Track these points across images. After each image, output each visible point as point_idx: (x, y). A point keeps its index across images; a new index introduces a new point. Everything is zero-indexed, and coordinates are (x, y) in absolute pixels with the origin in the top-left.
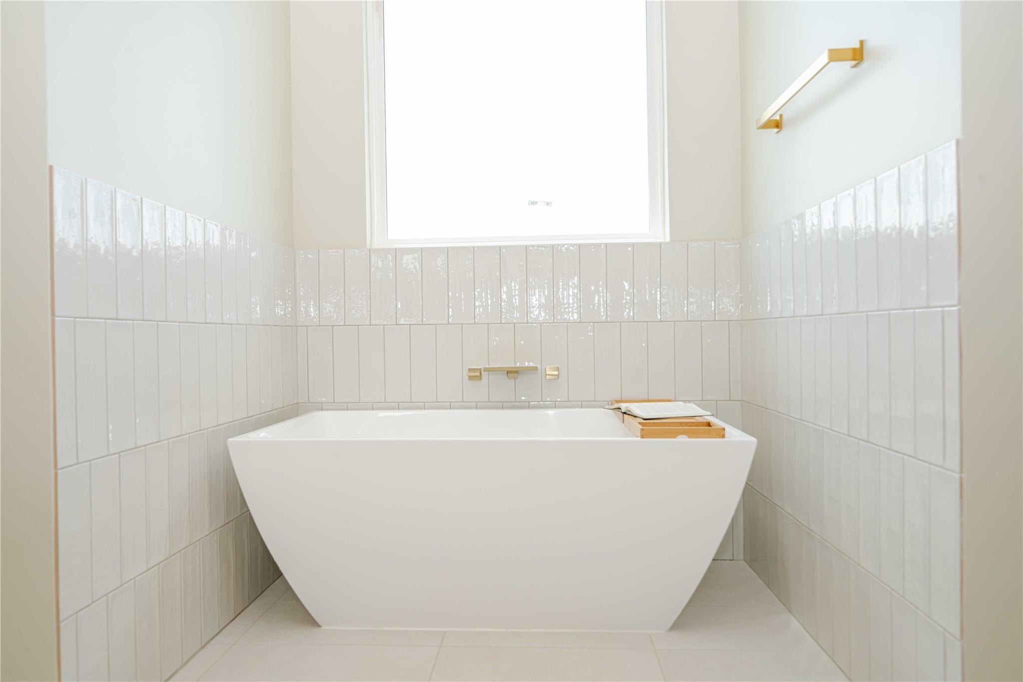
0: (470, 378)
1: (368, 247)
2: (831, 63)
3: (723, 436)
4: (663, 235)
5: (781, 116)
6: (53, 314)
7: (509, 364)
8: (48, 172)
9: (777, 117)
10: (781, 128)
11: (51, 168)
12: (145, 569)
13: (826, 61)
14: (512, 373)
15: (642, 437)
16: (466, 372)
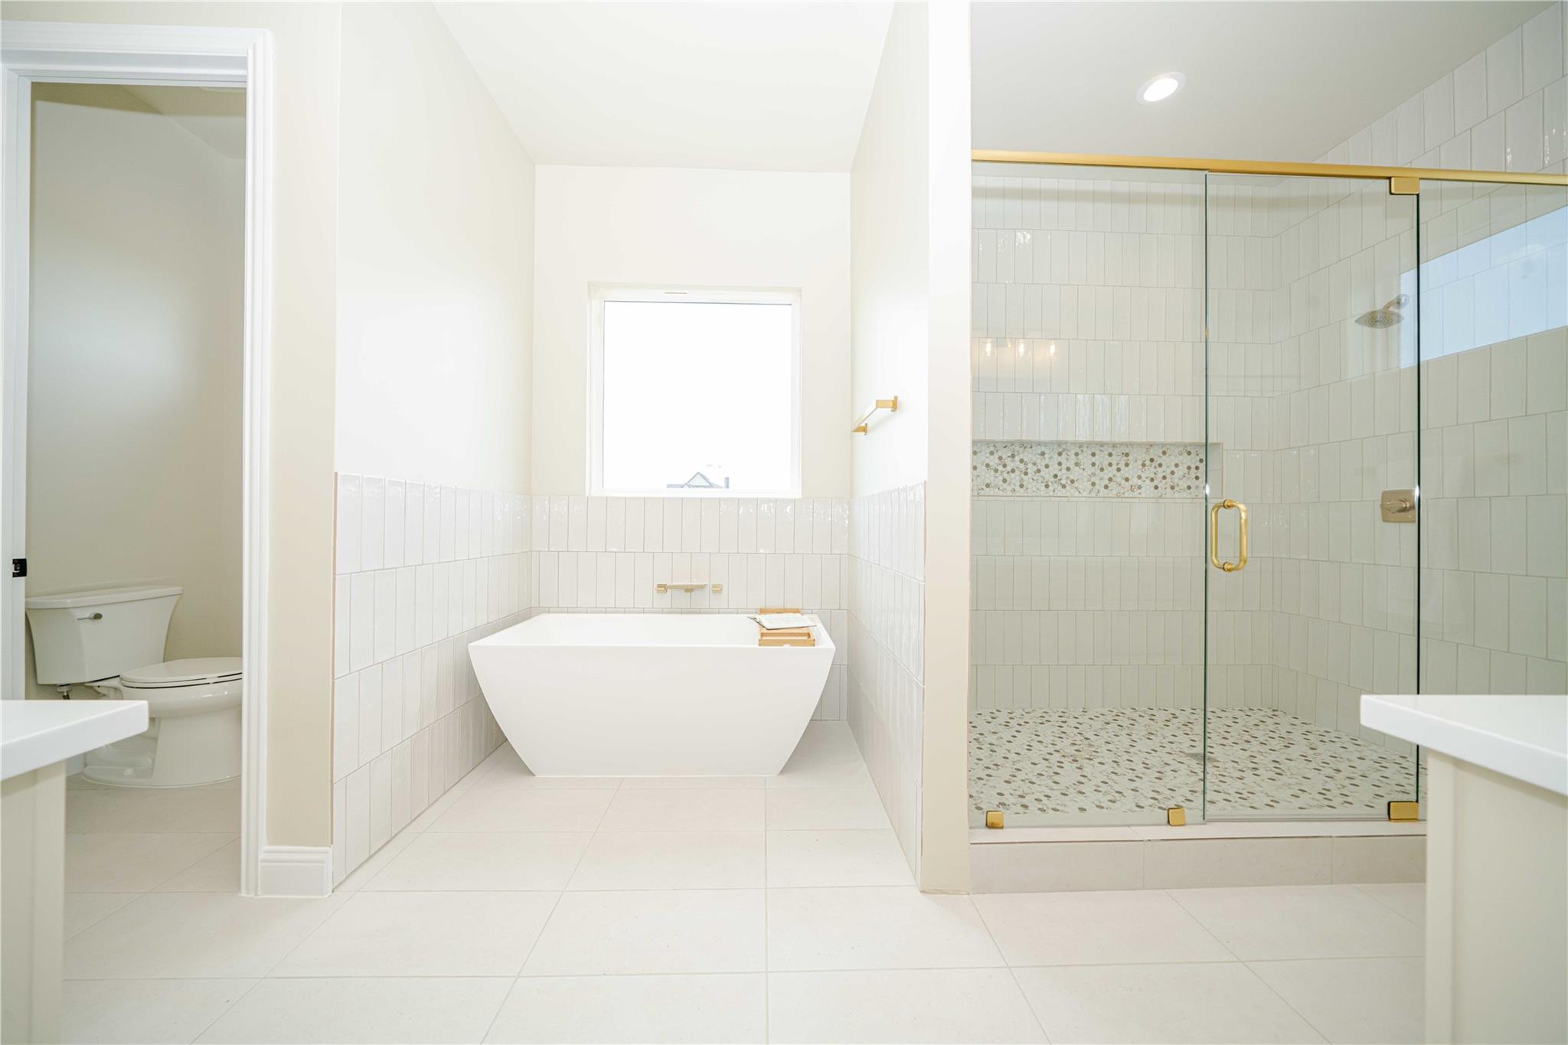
0: (658, 592)
1: (587, 495)
2: (878, 409)
3: (814, 645)
4: (796, 494)
5: (866, 425)
6: (334, 574)
7: (687, 583)
8: (334, 477)
9: (863, 425)
10: (866, 432)
11: (336, 473)
12: (400, 741)
13: (875, 407)
14: (689, 589)
15: (760, 645)
16: (656, 586)
